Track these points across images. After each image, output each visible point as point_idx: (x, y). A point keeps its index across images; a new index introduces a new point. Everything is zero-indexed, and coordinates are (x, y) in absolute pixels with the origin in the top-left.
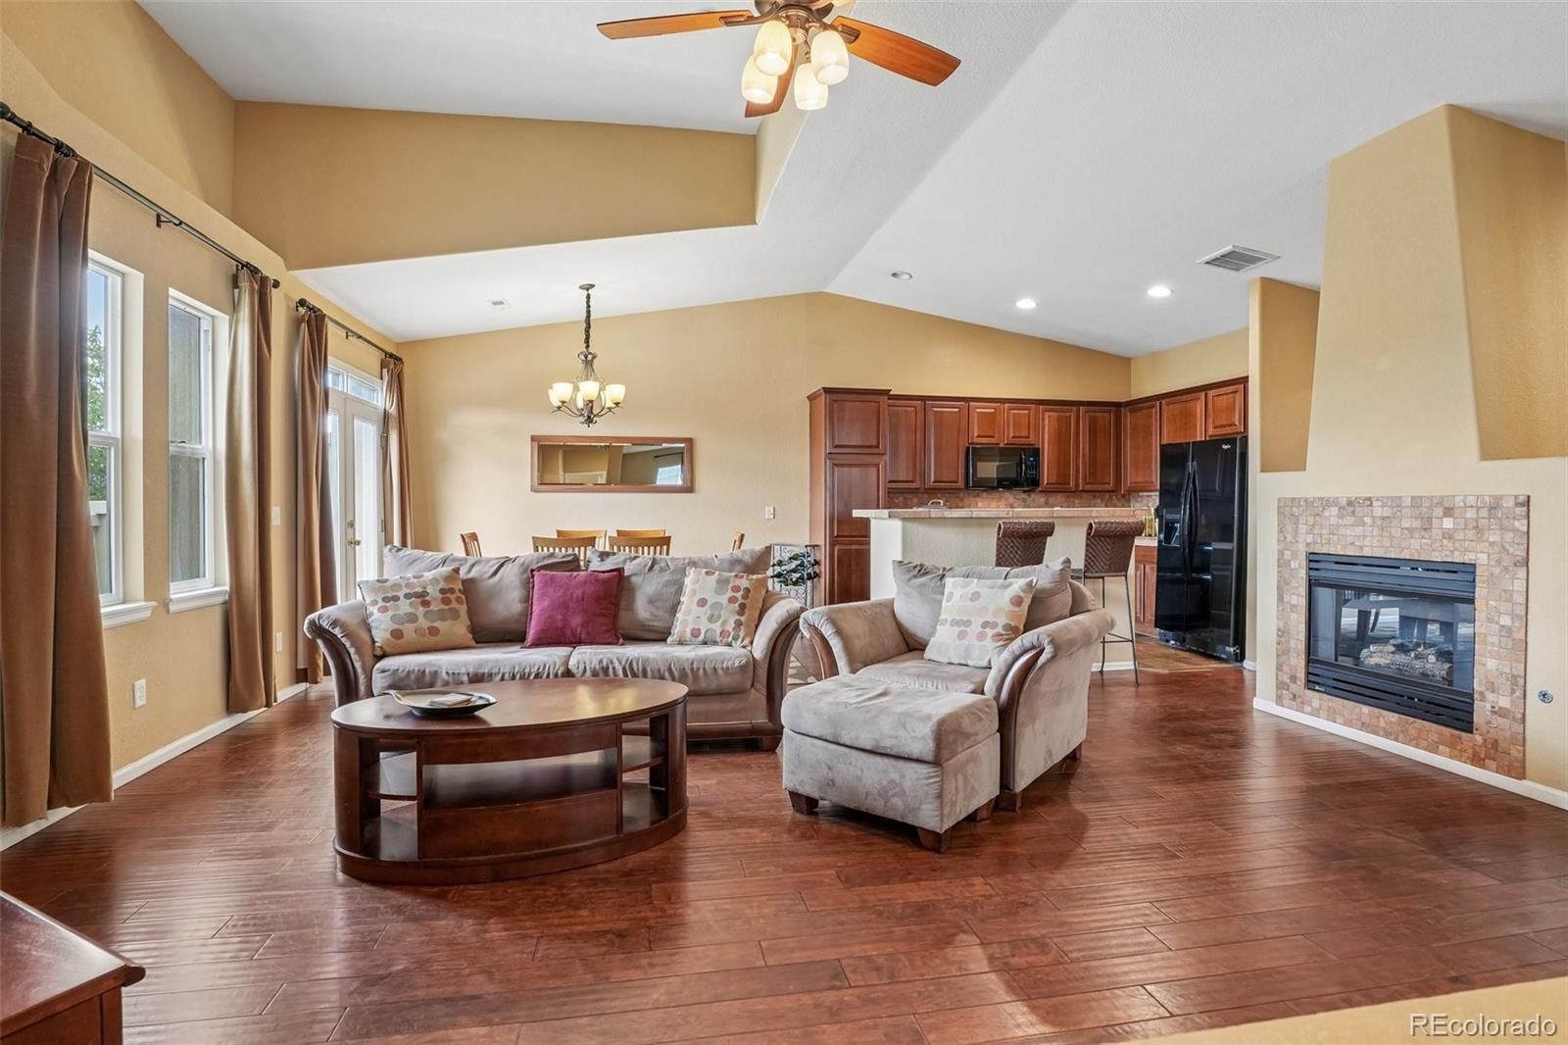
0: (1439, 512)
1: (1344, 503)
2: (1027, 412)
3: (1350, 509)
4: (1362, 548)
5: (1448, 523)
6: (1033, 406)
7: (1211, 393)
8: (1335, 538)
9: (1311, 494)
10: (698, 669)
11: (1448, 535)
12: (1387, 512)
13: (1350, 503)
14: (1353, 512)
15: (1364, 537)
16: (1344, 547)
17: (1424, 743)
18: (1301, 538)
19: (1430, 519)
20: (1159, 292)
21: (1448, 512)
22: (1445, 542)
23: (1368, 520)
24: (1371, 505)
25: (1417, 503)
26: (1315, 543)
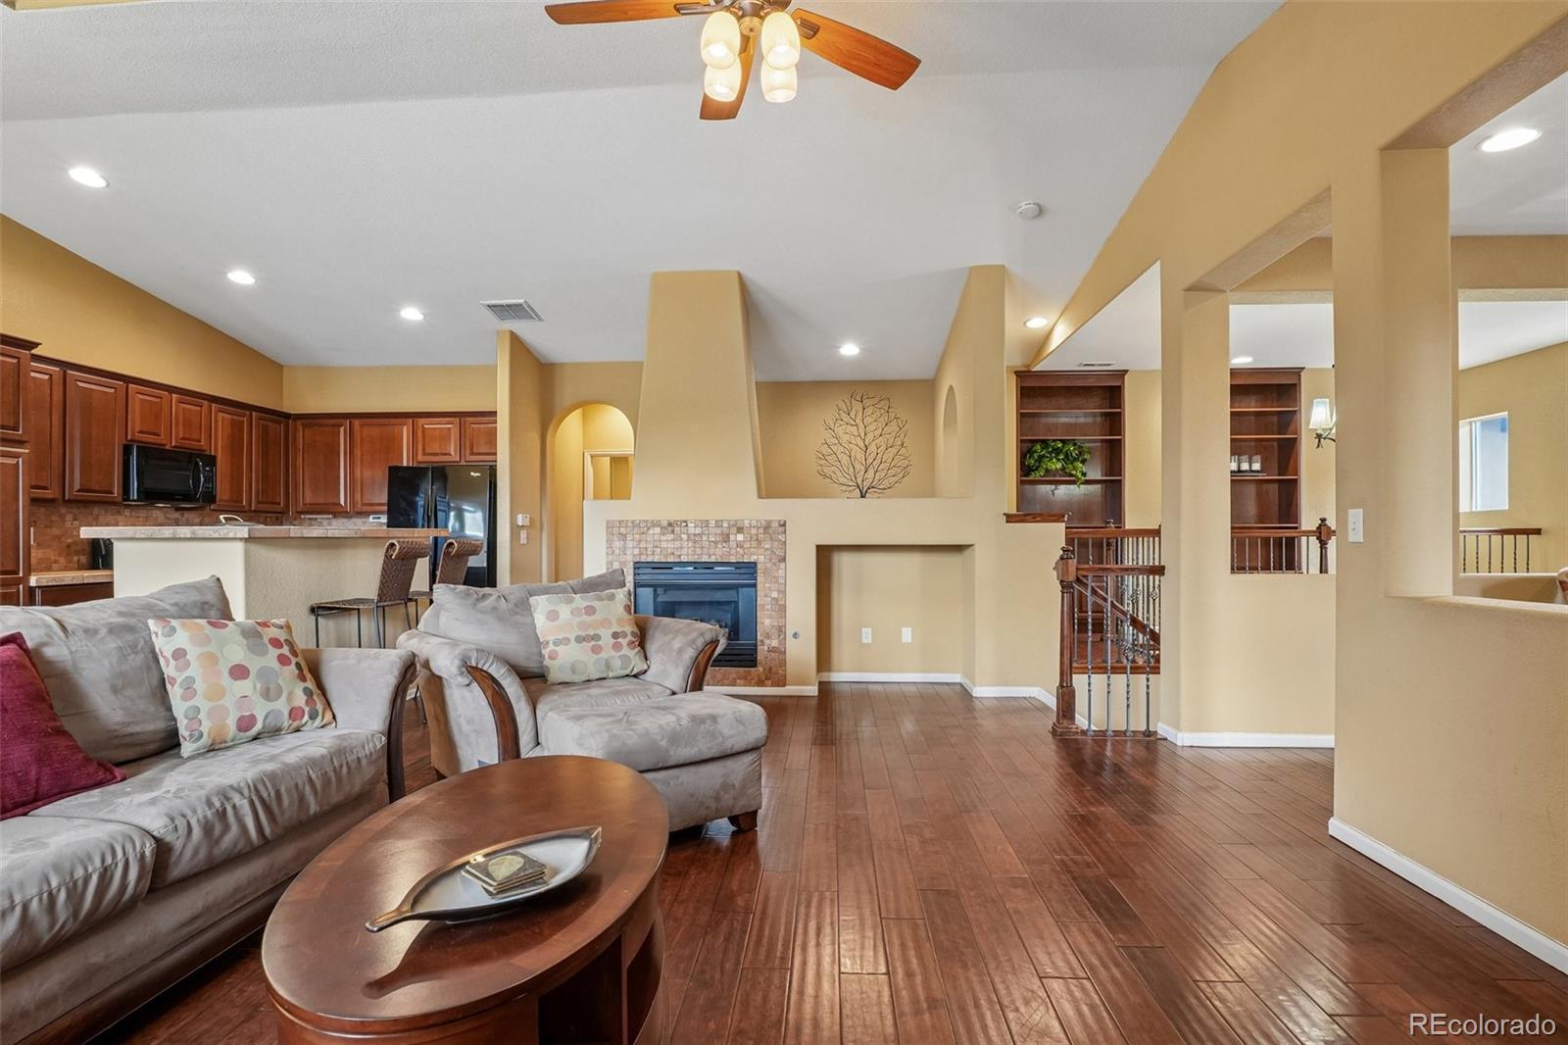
0: (734, 530)
1: (665, 523)
2: (199, 408)
3: (670, 529)
4: (680, 556)
5: (740, 537)
6: (206, 403)
7: (421, 421)
8: (659, 550)
9: (638, 517)
10: (341, 766)
11: (739, 545)
12: (698, 531)
13: (670, 525)
14: (673, 531)
15: (681, 548)
16: (666, 556)
17: (726, 681)
18: (629, 552)
19: (728, 535)
20: (411, 314)
21: (740, 530)
22: (738, 549)
23: (684, 537)
24: (687, 526)
25: (719, 524)
26: (641, 554)
